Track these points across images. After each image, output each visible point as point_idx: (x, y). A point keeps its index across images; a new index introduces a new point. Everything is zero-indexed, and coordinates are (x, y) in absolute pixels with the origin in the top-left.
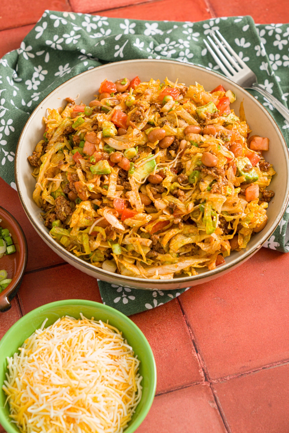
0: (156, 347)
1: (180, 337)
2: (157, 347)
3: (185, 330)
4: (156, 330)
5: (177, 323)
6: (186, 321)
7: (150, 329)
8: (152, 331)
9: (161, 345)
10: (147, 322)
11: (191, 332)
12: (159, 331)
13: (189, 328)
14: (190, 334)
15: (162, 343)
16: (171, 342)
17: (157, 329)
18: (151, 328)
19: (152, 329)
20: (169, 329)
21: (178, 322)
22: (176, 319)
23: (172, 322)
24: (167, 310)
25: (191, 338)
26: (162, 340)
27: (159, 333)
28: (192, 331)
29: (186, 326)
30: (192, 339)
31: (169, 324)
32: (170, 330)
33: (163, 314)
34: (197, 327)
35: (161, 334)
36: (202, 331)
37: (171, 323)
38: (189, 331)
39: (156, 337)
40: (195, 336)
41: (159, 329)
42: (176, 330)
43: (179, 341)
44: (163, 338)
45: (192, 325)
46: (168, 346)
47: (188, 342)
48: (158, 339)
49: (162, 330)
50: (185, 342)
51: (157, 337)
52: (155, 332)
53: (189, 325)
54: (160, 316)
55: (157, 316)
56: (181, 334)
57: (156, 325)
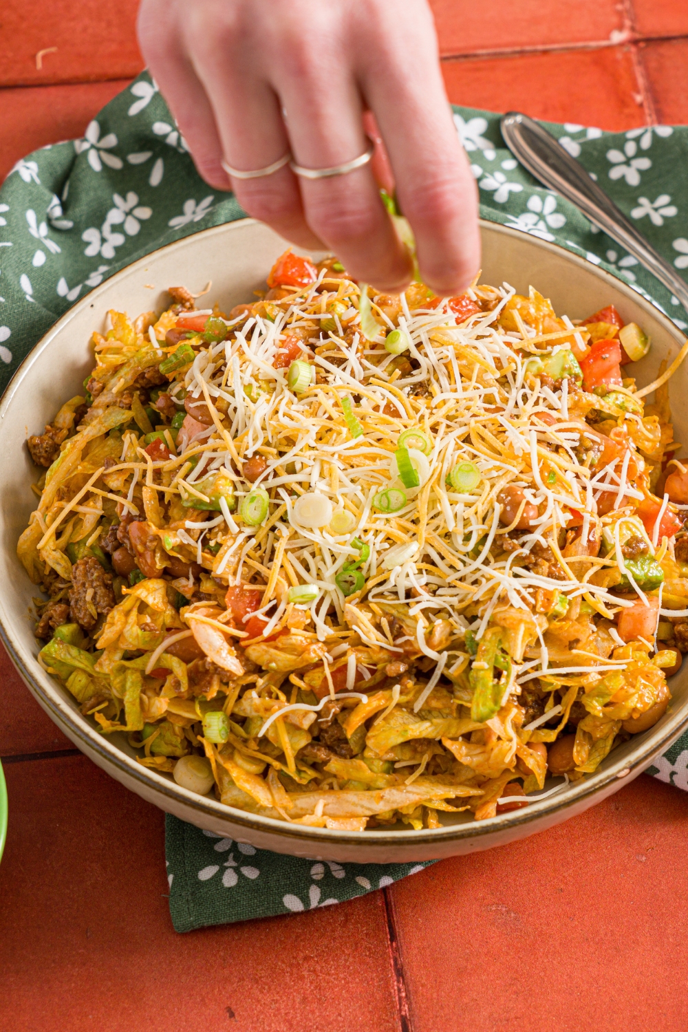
0: (295, 1023)
1: (369, 1003)
2: (298, 1024)
3: (387, 986)
4: (305, 973)
5: (368, 964)
6: (396, 960)
7: (289, 970)
8: (292, 974)
9: (310, 1020)
10: (284, 949)
11: (404, 994)
12: (313, 977)
13: (398, 982)
14: (400, 998)
15: (313, 1012)
16: (340, 1015)
17: (309, 971)
18: (291, 965)
19: (295, 970)
20: (342, 976)
21: (370, 960)
22: (370, 949)
23: (354, 957)
24: (346, 921)
25: (400, 1010)
26: (315, 1005)
27: (311, 983)
28: (407, 991)
29: (392, 973)
30: (403, 1013)
31: (346, 961)
32: (345, 979)
33: (333, 931)
34: (423, 981)
35: (316, 987)
36: (435, 995)
37: (351, 960)
38: (399, 990)
39: (299, 993)
40: (414, 1005)
41: (314, 971)
42: (361, 981)
43: (363, 1014)
44: (320, 999)
45: (409, 974)
46: (330, 1023)
47: (388, 1021)
48: (304, 1000)
49: (322, 976)
50: (379, 1018)
51: (304, 993)
52: (302, 978)
53: (400, 973)
54: (323, 935)
55: (316, 934)
56: (373, 995)
57: (306, 959)
